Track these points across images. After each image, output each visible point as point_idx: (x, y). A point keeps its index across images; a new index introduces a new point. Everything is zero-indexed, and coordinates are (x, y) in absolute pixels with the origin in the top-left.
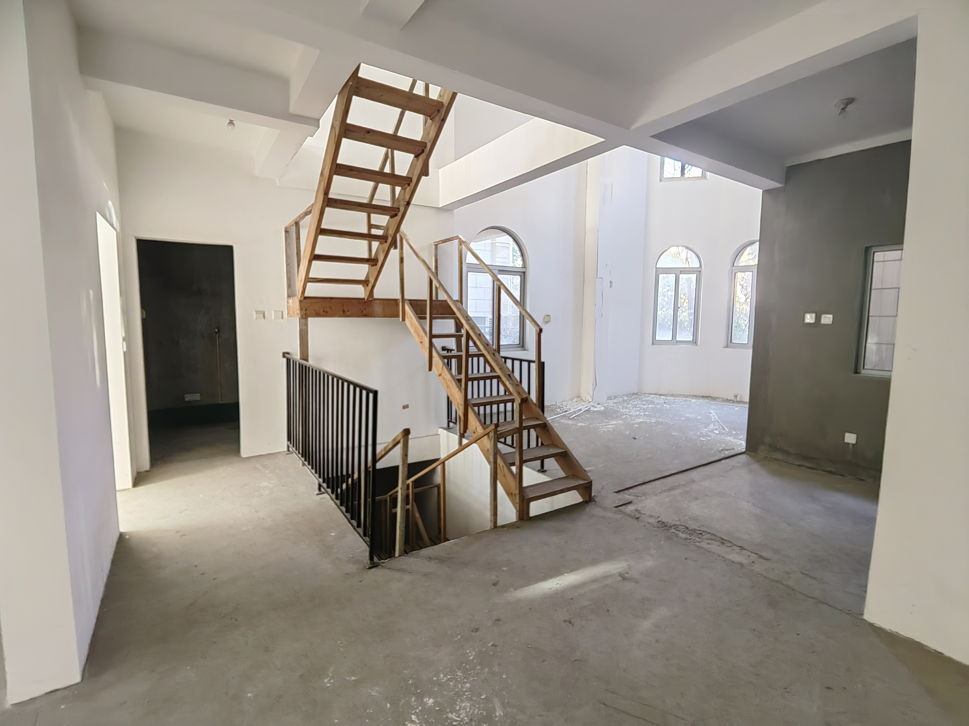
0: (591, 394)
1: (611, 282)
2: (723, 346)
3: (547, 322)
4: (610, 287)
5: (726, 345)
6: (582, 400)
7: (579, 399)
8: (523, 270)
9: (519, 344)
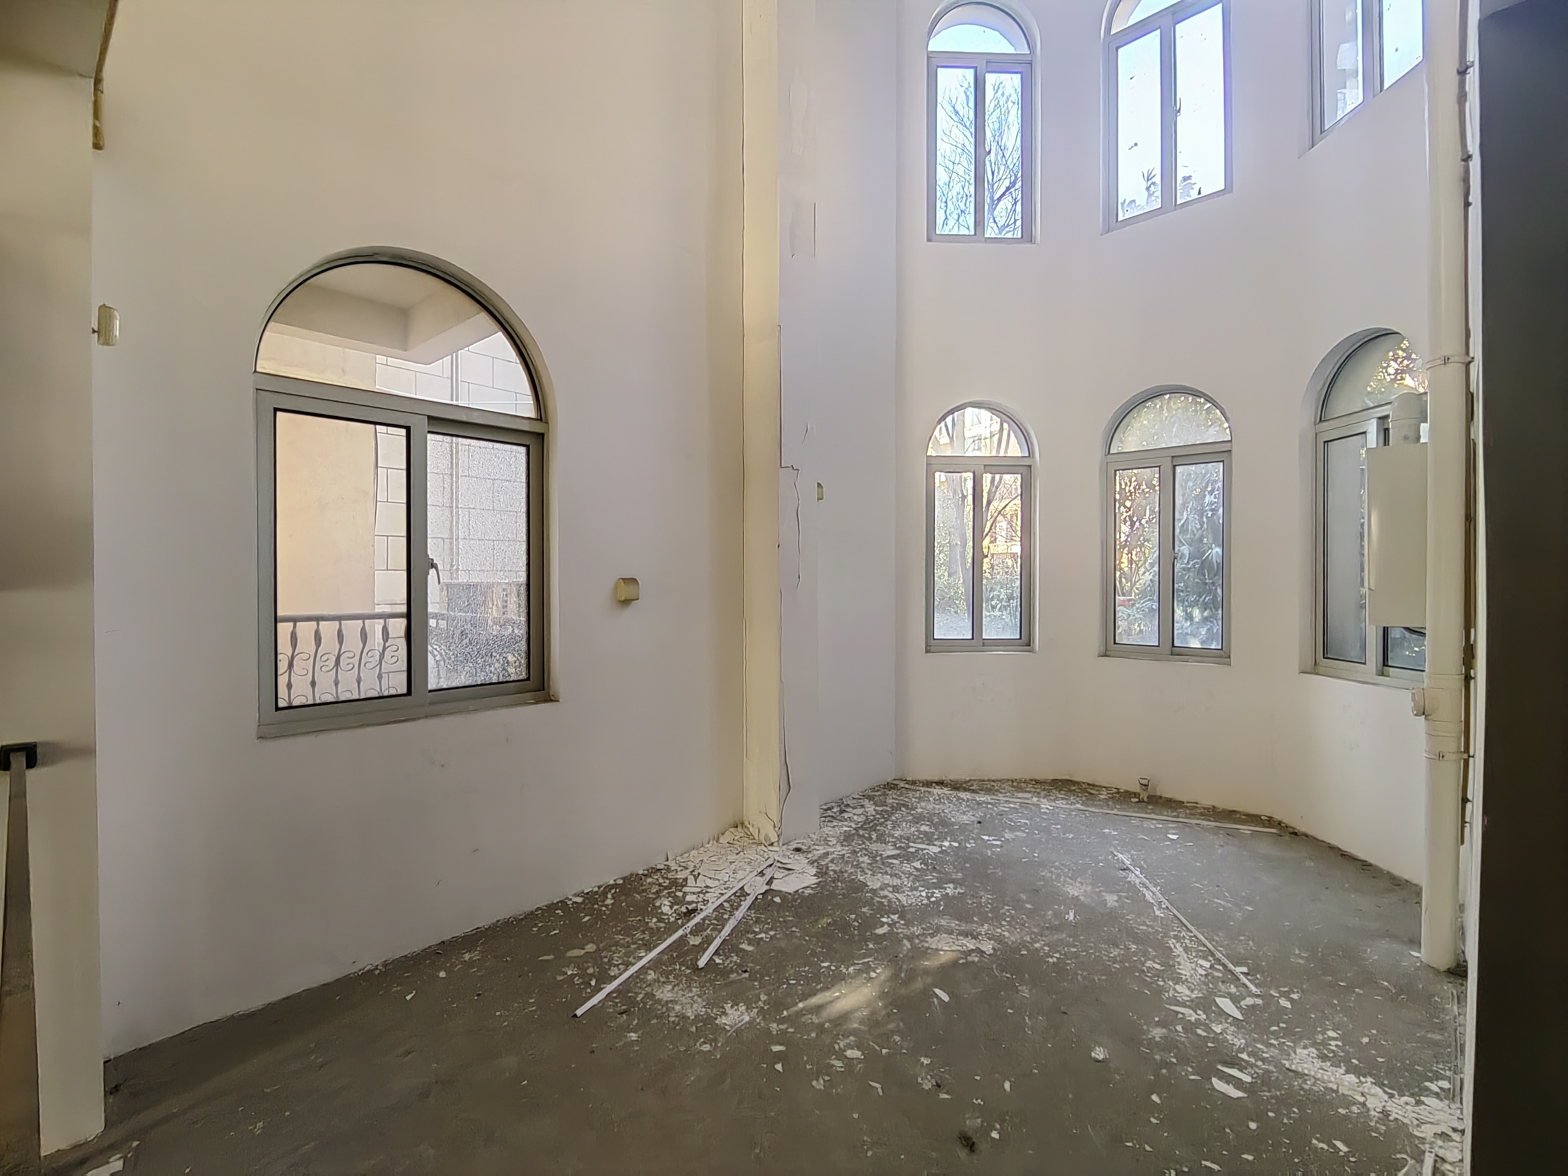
0: (775, 815)
1: (819, 485)
2: (1097, 653)
3: (626, 602)
4: (818, 499)
5: (1102, 649)
6: (750, 836)
7: (740, 832)
8: (538, 428)
9: (528, 679)
